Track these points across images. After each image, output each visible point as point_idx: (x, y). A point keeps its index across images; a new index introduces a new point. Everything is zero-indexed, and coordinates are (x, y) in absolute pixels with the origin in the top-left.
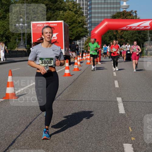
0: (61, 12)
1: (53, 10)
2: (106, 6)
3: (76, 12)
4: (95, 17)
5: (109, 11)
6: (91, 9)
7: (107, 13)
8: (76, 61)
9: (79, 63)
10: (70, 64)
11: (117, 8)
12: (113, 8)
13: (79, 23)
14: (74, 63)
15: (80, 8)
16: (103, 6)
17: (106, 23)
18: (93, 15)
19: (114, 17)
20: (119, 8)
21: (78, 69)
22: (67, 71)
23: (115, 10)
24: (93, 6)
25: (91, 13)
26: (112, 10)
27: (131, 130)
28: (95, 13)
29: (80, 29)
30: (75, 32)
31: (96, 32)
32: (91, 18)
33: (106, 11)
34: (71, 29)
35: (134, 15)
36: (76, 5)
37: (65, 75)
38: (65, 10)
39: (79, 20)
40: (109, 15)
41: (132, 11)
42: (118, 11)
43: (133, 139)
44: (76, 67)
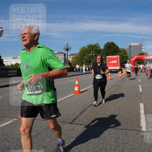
0: (119, 53)
1: (116, 52)
2: (136, 51)
3: (125, 53)
4: (132, 55)
5: (138, 52)
6: (130, 52)
7: (137, 53)
8: (124, 71)
9: (125, 72)
10: (122, 72)
11: (140, 51)
12: (139, 51)
13: (126, 57)
14: (123, 72)
15: (126, 51)
16: (135, 51)
17: (136, 57)
18: (131, 54)
19: (140, 55)
20: (142, 51)
21: (125, 74)
22: (120, 75)
23: (140, 52)
24: (131, 51)
25: (131, 53)
26: (139, 52)
27: (143, 98)
28: (132, 53)
29: (126, 59)
30: (124, 60)
31: (132, 60)
32: (130, 55)
33: (136, 52)
34: (122, 59)
35: (147, 54)
36: (125, 50)
37: (119, 76)
38: (121, 52)
39: (126, 56)
40: (138, 54)
41: (146, 53)
42: (141, 52)
43: (144, 101)
44: (124, 73)
